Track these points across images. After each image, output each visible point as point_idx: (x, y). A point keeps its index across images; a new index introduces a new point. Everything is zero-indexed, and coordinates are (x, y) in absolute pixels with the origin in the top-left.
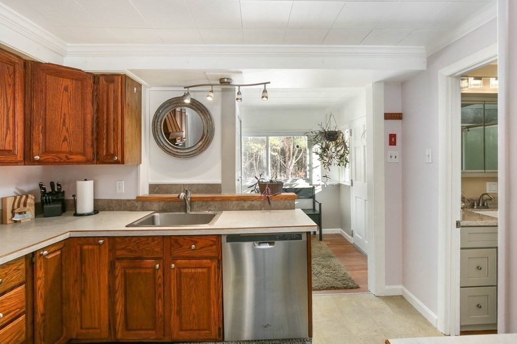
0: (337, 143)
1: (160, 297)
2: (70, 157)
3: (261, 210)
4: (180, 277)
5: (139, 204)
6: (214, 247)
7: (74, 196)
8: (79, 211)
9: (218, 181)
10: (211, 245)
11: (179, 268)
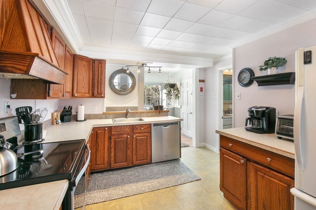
0: (174, 89)
1: (129, 149)
2: (85, 95)
3: (156, 117)
4: (137, 141)
5: (104, 116)
6: (149, 128)
7: (77, 112)
8: (79, 119)
9: (136, 105)
10: (148, 128)
11: (136, 137)
